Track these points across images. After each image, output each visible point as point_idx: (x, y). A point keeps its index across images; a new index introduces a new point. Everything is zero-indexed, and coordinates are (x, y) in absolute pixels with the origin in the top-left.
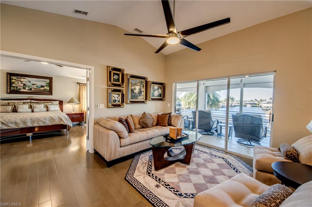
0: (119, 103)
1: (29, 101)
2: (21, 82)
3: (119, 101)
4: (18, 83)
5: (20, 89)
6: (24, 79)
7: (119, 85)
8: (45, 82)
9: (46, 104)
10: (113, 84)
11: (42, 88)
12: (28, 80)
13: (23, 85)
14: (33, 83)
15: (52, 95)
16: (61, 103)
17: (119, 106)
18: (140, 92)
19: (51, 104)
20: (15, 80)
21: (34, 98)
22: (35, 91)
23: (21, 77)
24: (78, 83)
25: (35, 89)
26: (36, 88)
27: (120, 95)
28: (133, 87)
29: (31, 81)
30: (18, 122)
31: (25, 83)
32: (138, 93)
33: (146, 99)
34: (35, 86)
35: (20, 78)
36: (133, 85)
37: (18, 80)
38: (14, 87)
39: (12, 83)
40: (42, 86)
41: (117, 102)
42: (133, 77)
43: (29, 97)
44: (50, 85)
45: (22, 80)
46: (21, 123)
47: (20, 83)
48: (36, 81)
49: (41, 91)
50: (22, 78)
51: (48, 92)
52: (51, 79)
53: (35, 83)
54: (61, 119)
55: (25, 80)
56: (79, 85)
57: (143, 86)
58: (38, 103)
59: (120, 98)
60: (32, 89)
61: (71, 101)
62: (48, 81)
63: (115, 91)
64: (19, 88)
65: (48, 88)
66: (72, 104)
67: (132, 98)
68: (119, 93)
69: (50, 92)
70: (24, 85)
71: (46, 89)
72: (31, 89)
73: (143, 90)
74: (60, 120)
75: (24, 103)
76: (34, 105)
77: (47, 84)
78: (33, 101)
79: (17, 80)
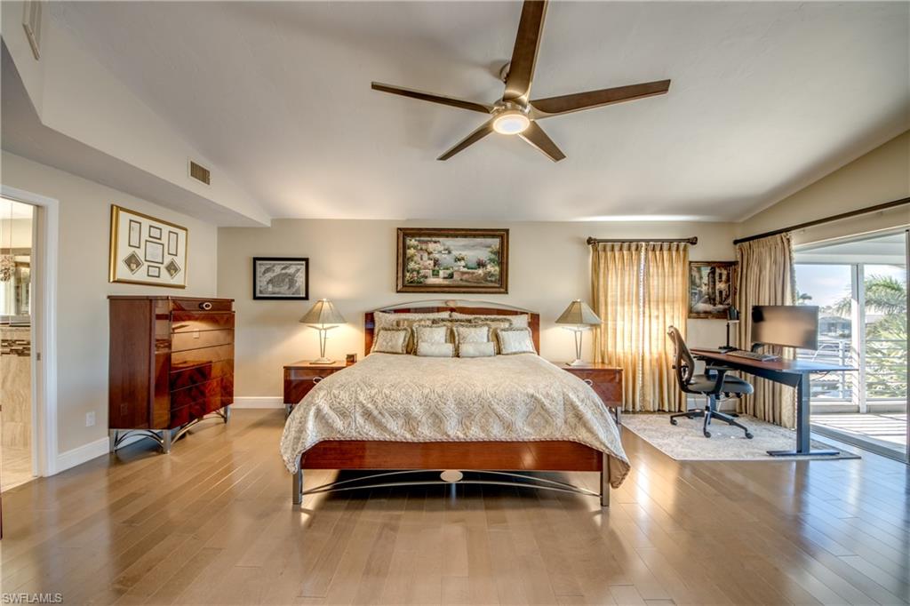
1: (445, 315)
2: (429, 253)
4: (422, 259)
5: (426, 277)
6: (435, 242)
8: (490, 249)
9: (494, 325)
11: (481, 271)
12: (444, 245)
13: (432, 262)
14: (455, 253)
15: (506, 292)
16: (534, 322)
19: (507, 325)
20: (415, 248)
21: (460, 305)
22: (461, 280)
23: (429, 239)
24: (590, 241)
25: (463, 273)
26: (465, 270)
29: (451, 248)
30: (417, 410)
31: (437, 256)
34: (463, 263)
35: (426, 242)
37: (421, 249)
38: (413, 270)
39: (408, 259)
40: (481, 264)
43: (446, 302)
44: (502, 257)
45: (431, 247)
46: (424, 419)
47: (425, 256)
48: (465, 247)
49: (478, 279)
50: (431, 241)
51: (495, 282)
52: (504, 236)
53: (464, 253)
55: (437, 247)
56: (595, 250)
58: (470, 321)
60: (455, 276)
61: (569, 316)
62: (495, 243)
64: (423, 272)
65: (493, 269)
66: (575, 327)
69: (501, 284)
70: (436, 262)
71: (490, 274)
72: (451, 276)
75: (434, 322)
76: (461, 329)
77: (493, 256)
78: (456, 315)
79: (419, 248)
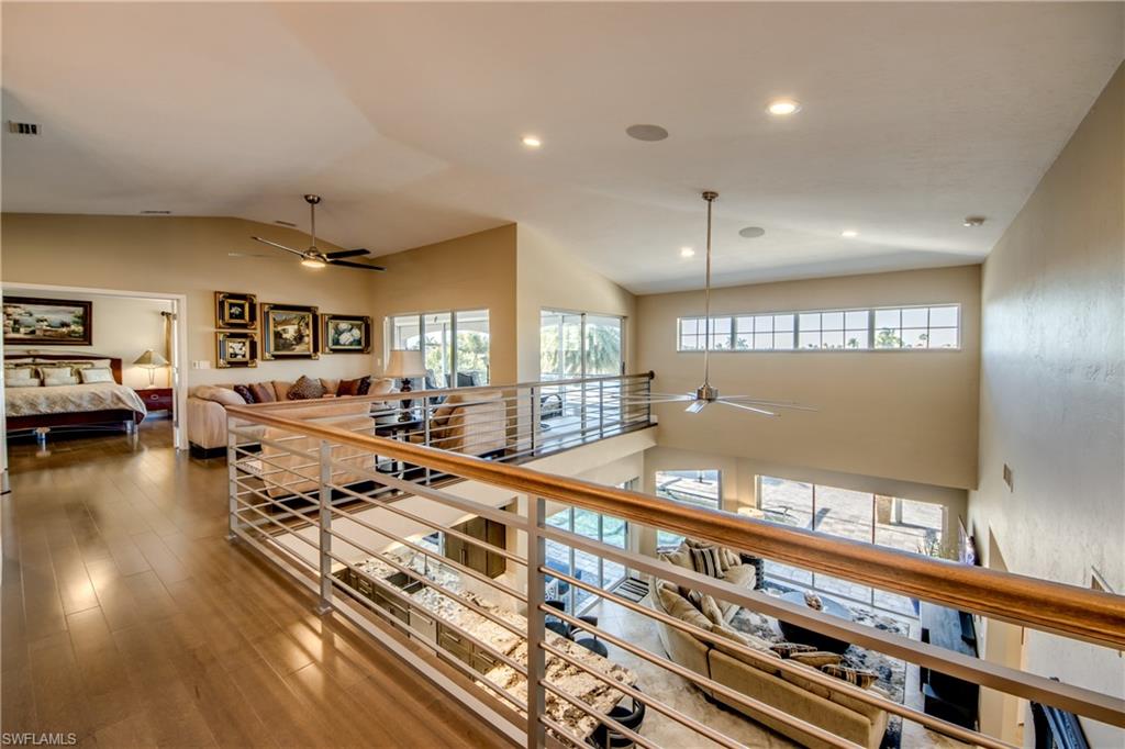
0: (244, 360)
1: (29, 360)
2: (7, 315)
3: (244, 356)
7: (244, 326)
8: (73, 315)
9: (76, 367)
10: (228, 324)
11: (65, 330)
12: (24, 309)
13: (12, 322)
14: (38, 316)
15: (90, 344)
16: (116, 365)
17: (244, 364)
18: (299, 338)
19: (89, 366)
21: (42, 353)
22: (44, 335)
24: (163, 314)
25: (46, 331)
26: (49, 328)
27: (248, 344)
28: (280, 328)
29: (33, 312)
30: (18, 402)
31: (17, 317)
32: (295, 339)
33: (316, 350)
34: (46, 323)
36: (277, 323)
40: (64, 325)
41: (239, 357)
42: (277, 307)
43: (28, 351)
44: (86, 320)
46: (25, 406)
48: (48, 312)
49: (62, 335)
51: (79, 337)
52: (87, 306)
53: (46, 317)
54: (119, 399)
56: (168, 319)
57: (307, 324)
58: (54, 364)
59: (246, 349)
60: (38, 332)
61: (143, 360)
62: (79, 311)
63: (233, 336)
65: (80, 329)
66: (148, 366)
67: (276, 350)
68: (243, 340)
69: (86, 338)
70: (16, 322)
71: (74, 332)
72: (33, 332)
73: (309, 332)
74: (115, 401)
75: (17, 365)
76: (45, 370)
77: (77, 320)
78: (38, 361)
